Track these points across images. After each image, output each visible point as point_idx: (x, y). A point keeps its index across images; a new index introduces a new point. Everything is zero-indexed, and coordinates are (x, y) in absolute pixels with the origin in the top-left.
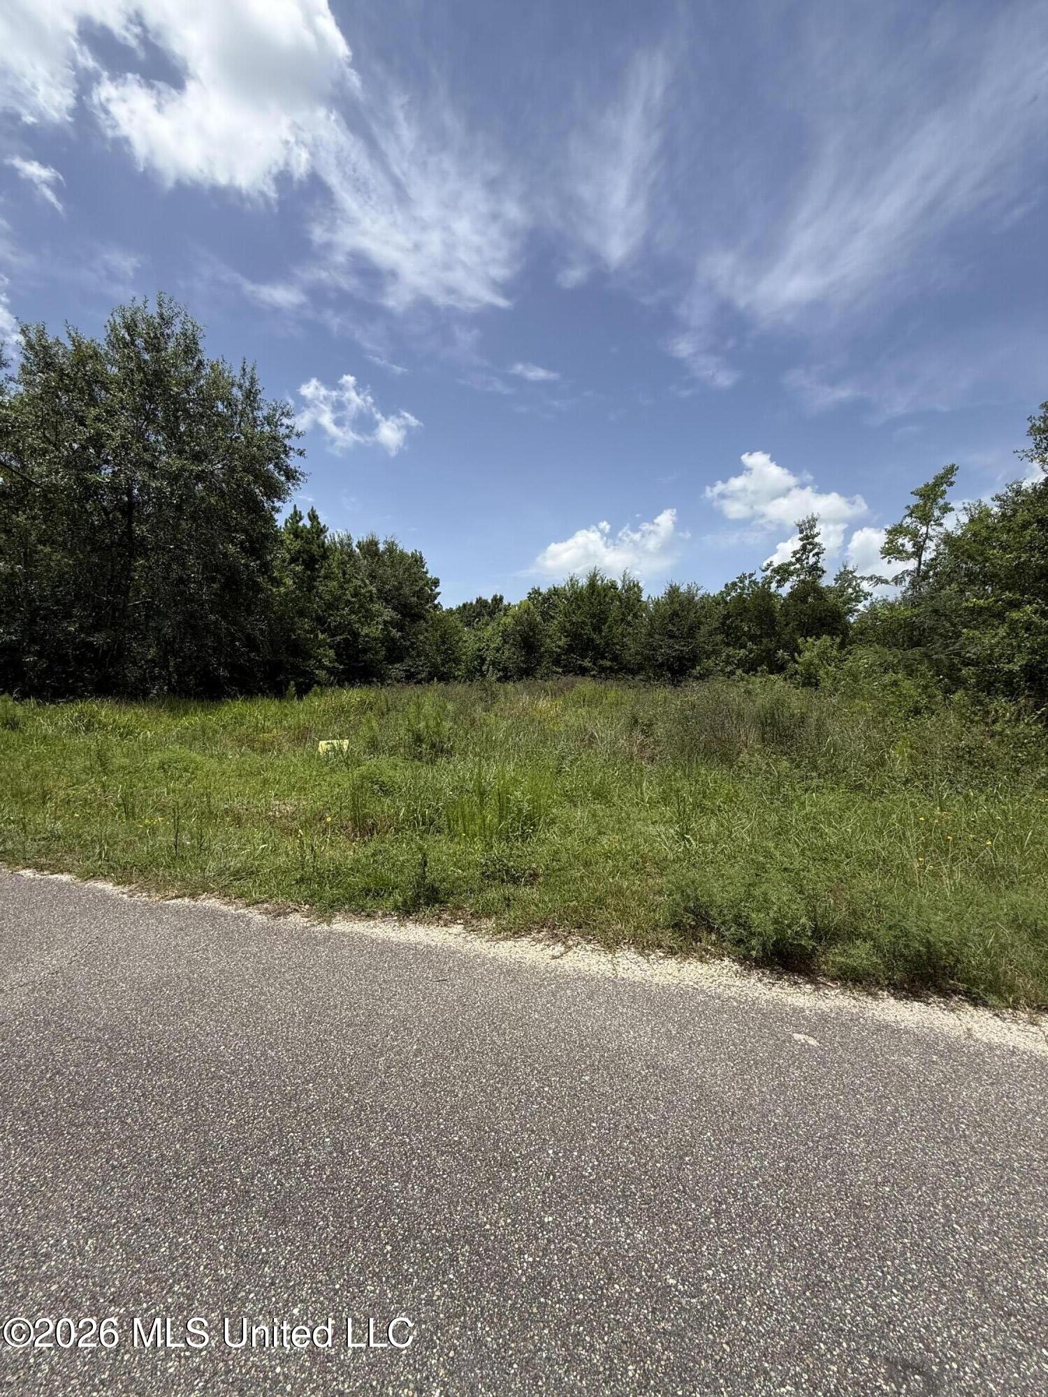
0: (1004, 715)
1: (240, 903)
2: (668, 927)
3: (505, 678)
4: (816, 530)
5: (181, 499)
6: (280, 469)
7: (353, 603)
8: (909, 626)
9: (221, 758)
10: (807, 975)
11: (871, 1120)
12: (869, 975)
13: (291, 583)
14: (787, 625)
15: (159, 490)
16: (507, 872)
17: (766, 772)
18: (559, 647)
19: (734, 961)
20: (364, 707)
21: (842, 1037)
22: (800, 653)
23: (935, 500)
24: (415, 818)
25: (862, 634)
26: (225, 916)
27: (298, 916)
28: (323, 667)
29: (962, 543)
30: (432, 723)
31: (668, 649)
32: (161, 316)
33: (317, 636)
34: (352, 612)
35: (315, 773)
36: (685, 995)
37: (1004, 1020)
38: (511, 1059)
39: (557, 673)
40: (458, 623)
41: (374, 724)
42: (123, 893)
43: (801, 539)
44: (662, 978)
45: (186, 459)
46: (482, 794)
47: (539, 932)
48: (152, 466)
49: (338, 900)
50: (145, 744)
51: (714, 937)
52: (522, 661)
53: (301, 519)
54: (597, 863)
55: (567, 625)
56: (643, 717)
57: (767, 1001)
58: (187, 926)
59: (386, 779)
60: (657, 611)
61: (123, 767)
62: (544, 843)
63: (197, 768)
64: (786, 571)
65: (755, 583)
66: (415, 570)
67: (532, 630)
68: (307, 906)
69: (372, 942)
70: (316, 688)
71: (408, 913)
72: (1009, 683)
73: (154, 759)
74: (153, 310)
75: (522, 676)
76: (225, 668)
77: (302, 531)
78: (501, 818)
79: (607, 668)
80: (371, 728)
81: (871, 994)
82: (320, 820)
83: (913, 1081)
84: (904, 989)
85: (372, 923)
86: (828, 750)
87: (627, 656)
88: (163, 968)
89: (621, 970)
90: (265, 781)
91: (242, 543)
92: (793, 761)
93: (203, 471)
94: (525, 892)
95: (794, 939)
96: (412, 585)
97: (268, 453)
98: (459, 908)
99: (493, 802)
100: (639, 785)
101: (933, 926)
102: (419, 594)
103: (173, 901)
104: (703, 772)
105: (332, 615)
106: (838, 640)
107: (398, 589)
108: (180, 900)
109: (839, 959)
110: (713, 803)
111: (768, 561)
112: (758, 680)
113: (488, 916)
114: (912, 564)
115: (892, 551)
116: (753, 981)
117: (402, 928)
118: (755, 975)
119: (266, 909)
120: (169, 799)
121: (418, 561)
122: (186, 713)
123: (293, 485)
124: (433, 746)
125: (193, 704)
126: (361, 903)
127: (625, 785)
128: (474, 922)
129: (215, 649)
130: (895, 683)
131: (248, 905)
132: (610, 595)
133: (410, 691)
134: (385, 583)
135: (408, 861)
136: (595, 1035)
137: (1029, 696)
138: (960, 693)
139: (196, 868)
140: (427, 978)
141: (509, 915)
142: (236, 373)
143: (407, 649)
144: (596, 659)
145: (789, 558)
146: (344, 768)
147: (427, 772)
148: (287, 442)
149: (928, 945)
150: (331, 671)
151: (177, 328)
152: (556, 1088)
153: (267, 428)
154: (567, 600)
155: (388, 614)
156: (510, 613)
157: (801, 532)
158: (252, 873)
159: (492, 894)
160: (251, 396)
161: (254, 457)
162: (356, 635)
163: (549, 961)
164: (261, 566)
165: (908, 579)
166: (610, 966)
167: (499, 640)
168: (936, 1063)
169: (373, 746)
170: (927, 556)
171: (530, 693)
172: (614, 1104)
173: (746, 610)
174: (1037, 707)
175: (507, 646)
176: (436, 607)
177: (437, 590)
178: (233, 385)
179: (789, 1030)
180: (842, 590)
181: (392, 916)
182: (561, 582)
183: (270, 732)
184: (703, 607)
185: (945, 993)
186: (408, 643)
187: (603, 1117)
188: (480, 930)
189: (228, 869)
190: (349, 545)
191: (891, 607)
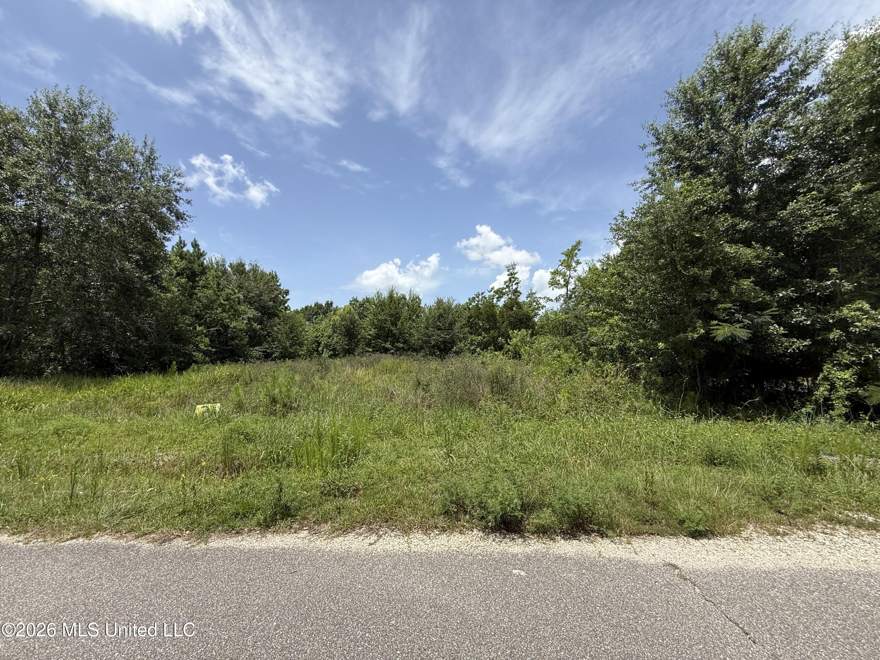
0: (611, 373)
1: (130, 536)
2: (441, 514)
3: (334, 356)
4: (515, 271)
5: (88, 228)
6: (172, 212)
7: (225, 305)
8: (564, 323)
9: (112, 421)
10: (519, 533)
11: (554, 614)
12: (550, 528)
13: (176, 290)
14: (503, 322)
15: (69, 221)
16: (338, 490)
17: (495, 411)
18: (370, 335)
19: (479, 530)
20: (233, 379)
21: (538, 567)
22: (510, 339)
23: (572, 258)
24: (271, 458)
25: (542, 328)
26: (116, 548)
27: (180, 540)
28: (199, 350)
29: (586, 281)
30: (284, 389)
31: (437, 337)
32: (81, 101)
33: (195, 328)
34: (224, 311)
35: (193, 430)
36: (451, 556)
37: (615, 543)
38: (343, 619)
39: (369, 352)
40: (301, 319)
41: (241, 391)
42: (19, 542)
43: (508, 275)
44: (438, 548)
45: (94, 200)
46: (320, 437)
47: (360, 528)
48: (62, 203)
49: (213, 524)
50: (40, 414)
51: (467, 517)
52: (346, 344)
53: (185, 245)
54: (396, 478)
55: (375, 321)
56: (424, 380)
57: (498, 553)
58: (82, 561)
59: (249, 431)
60: (430, 314)
61: (17, 435)
62: (362, 467)
63: (89, 432)
64: (501, 292)
65: (485, 298)
66: (272, 283)
67: (352, 324)
68: (188, 532)
69: (241, 552)
70: (194, 366)
71: (268, 527)
72: (612, 355)
73: (49, 427)
74: (74, 95)
75: (345, 354)
76: (117, 351)
77: (186, 255)
78: (334, 453)
79: (401, 348)
80: (238, 395)
81: (552, 539)
82: (197, 464)
83: (574, 587)
84: (568, 533)
85: (240, 538)
86: (527, 396)
87: (413, 340)
88: (60, 599)
89: (413, 546)
90: (150, 439)
91: (137, 261)
92: (509, 403)
93: (108, 209)
94: (351, 502)
95: (511, 512)
96: (269, 293)
97: (162, 200)
98: (304, 518)
99: (327, 442)
100: (421, 424)
101: (580, 495)
102: (275, 300)
103: (68, 543)
104: (459, 414)
105: (208, 313)
106: (530, 332)
107: (259, 296)
108: (74, 541)
109: (536, 521)
110: (466, 433)
111: (491, 286)
112: (489, 355)
113: (326, 522)
114: (563, 291)
115: (554, 283)
116: (490, 541)
117: (264, 539)
118: (492, 537)
119: (153, 538)
120: (62, 458)
121: (274, 278)
122: (80, 388)
123: (182, 223)
124: (285, 405)
125: (86, 381)
126: (232, 524)
127: (413, 424)
128: (316, 527)
129: (108, 339)
130: (559, 356)
131: (137, 537)
132: (402, 303)
133: (268, 366)
134: (249, 292)
135: (268, 489)
136: (398, 592)
137: (621, 362)
138: (590, 360)
139: (90, 513)
140: (283, 572)
141: (340, 519)
142: (139, 144)
143: (265, 337)
144: (394, 343)
145: (502, 285)
146: (217, 425)
147: (280, 424)
148: (178, 194)
149: (579, 506)
150: (206, 353)
151: (94, 110)
152: (374, 633)
153: (162, 184)
154: (376, 305)
155: (252, 313)
156: (338, 312)
157: (508, 271)
158: (141, 511)
159: (328, 507)
160: (150, 160)
161: (151, 203)
162: (226, 327)
163: (367, 547)
164: (152, 278)
165: (562, 299)
166: (406, 545)
167: (330, 330)
168: (584, 574)
169: (240, 407)
170: (571, 287)
171: (352, 366)
172: (410, 636)
173: (481, 314)
174: (625, 368)
175: (336, 335)
176: (286, 308)
177: (287, 297)
178: (136, 152)
179: (510, 568)
180: (531, 305)
181: (256, 530)
182: (371, 294)
183: (154, 400)
184: (457, 311)
185: (588, 533)
186: (266, 333)
187: (403, 646)
188: (320, 532)
189: (120, 510)
190: (223, 265)
191: (556, 313)
